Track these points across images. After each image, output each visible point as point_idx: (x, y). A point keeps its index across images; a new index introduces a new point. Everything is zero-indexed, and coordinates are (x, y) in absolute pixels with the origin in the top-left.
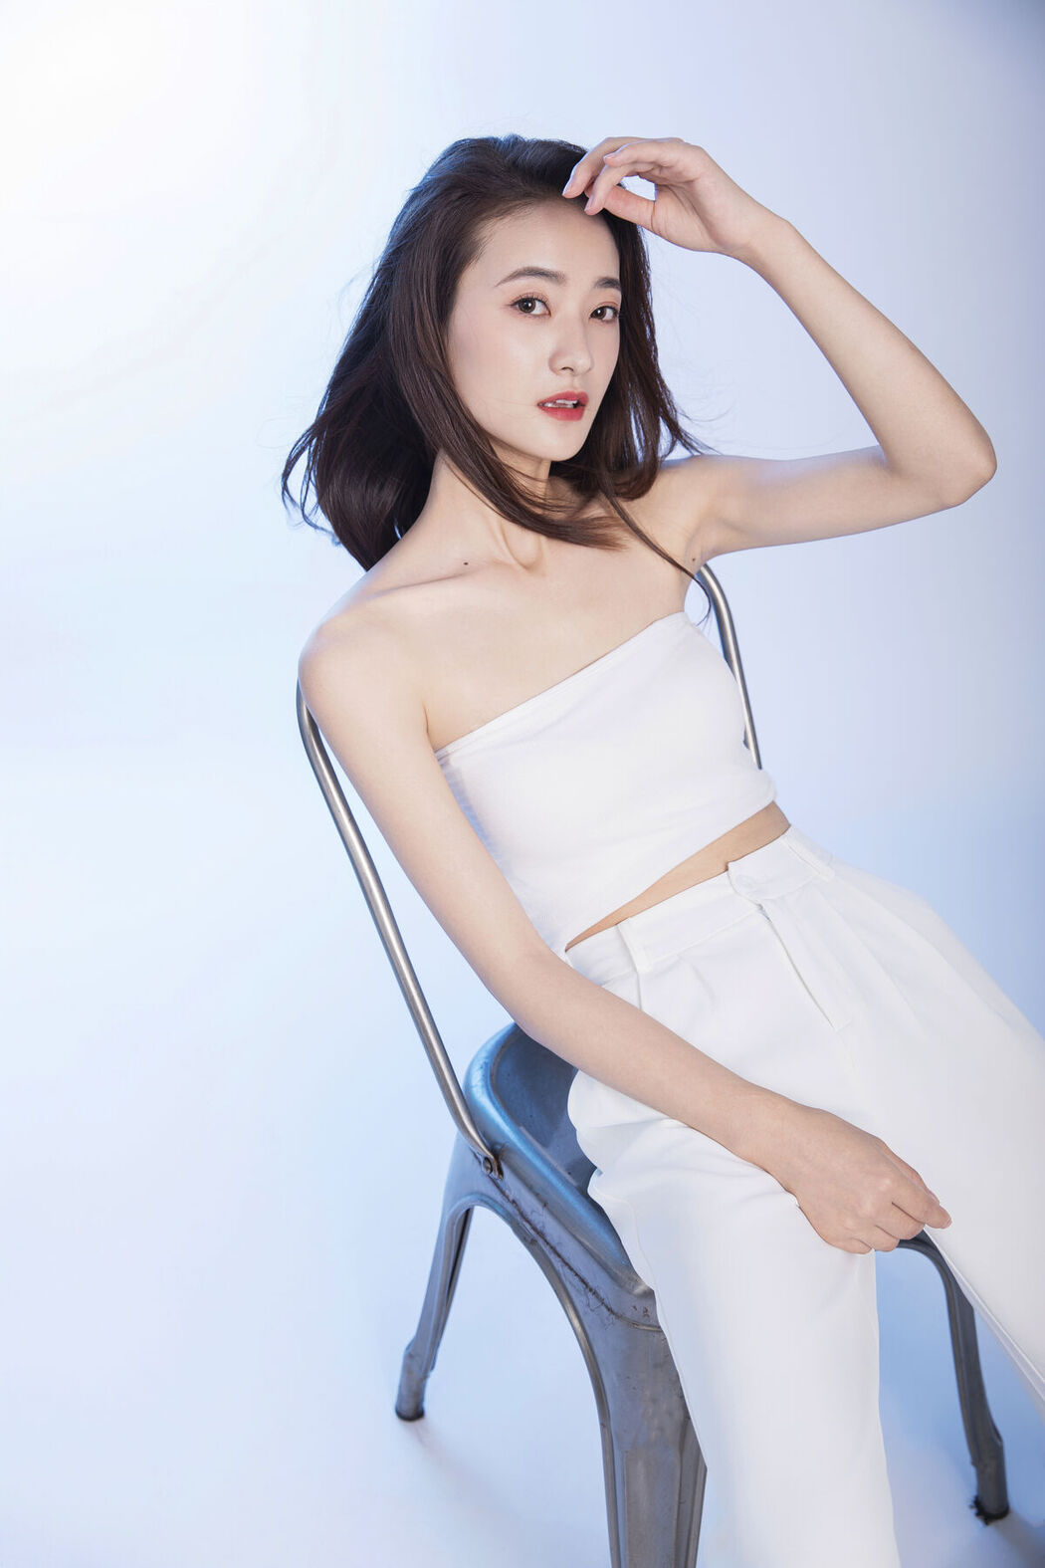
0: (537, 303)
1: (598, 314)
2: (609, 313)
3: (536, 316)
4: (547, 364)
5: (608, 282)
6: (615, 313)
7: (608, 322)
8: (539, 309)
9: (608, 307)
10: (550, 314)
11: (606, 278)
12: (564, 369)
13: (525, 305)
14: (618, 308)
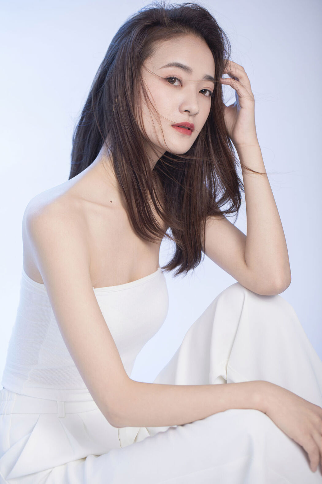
0: (177, 80)
1: (203, 92)
2: (207, 93)
3: (175, 86)
4: (178, 108)
5: (209, 78)
6: (210, 94)
7: (206, 96)
8: (177, 83)
9: (208, 90)
10: (182, 86)
11: (209, 76)
12: (186, 111)
13: (171, 80)
14: (212, 92)
